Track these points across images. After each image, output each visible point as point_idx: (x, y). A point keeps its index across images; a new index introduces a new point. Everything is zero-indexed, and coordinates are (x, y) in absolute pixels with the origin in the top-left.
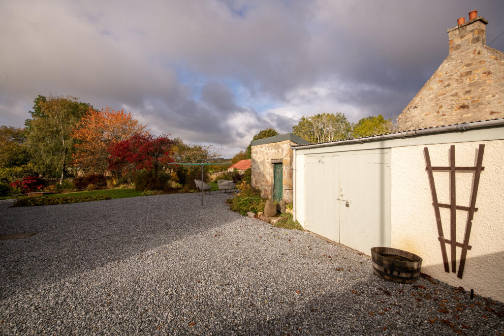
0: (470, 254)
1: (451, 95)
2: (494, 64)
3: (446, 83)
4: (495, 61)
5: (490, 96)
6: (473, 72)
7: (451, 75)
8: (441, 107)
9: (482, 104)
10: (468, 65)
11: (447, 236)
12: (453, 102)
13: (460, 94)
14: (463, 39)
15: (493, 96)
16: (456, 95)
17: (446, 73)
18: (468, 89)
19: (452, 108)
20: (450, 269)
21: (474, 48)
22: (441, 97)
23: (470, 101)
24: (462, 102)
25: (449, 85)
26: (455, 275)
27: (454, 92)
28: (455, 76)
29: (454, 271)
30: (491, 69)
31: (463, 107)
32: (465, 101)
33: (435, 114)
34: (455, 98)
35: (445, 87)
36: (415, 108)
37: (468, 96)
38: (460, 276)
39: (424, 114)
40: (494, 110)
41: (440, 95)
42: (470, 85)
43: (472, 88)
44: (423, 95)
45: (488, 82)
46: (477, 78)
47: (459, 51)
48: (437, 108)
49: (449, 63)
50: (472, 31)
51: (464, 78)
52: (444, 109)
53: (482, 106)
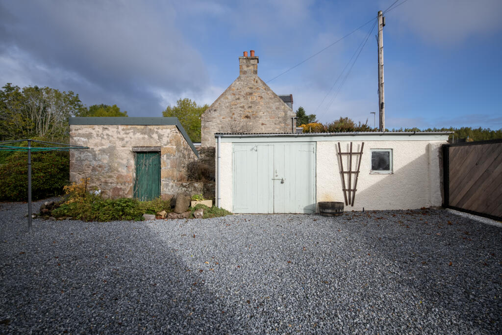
0: (357, 193)
1: (240, 107)
2: (264, 92)
3: (237, 97)
4: (265, 91)
5: (262, 113)
6: (253, 94)
7: (241, 92)
8: (234, 114)
9: (257, 117)
10: (251, 88)
11: (347, 188)
12: (241, 112)
13: (245, 107)
14: (248, 68)
15: (263, 113)
16: (243, 107)
17: (237, 89)
18: (250, 105)
19: (241, 116)
20: (348, 203)
21: (254, 77)
22: (234, 107)
23: (251, 114)
24: (247, 114)
25: (239, 99)
26: (350, 206)
27: (242, 105)
28: (242, 93)
29: (350, 204)
30: (263, 95)
31: (247, 117)
32: (248, 113)
33: (230, 119)
34: (242, 109)
35: (236, 99)
36: (215, 111)
37: (250, 110)
38: (352, 205)
39: (222, 117)
40: (264, 123)
41: (233, 105)
42: (252, 103)
43: (253, 105)
44: (221, 101)
45: (261, 103)
46: (255, 99)
47: (246, 75)
48: (231, 115)
49: (239, 82)
50: (253, 65)
51: (248, 96)
52: (235, 116)
53: (258, 119)
